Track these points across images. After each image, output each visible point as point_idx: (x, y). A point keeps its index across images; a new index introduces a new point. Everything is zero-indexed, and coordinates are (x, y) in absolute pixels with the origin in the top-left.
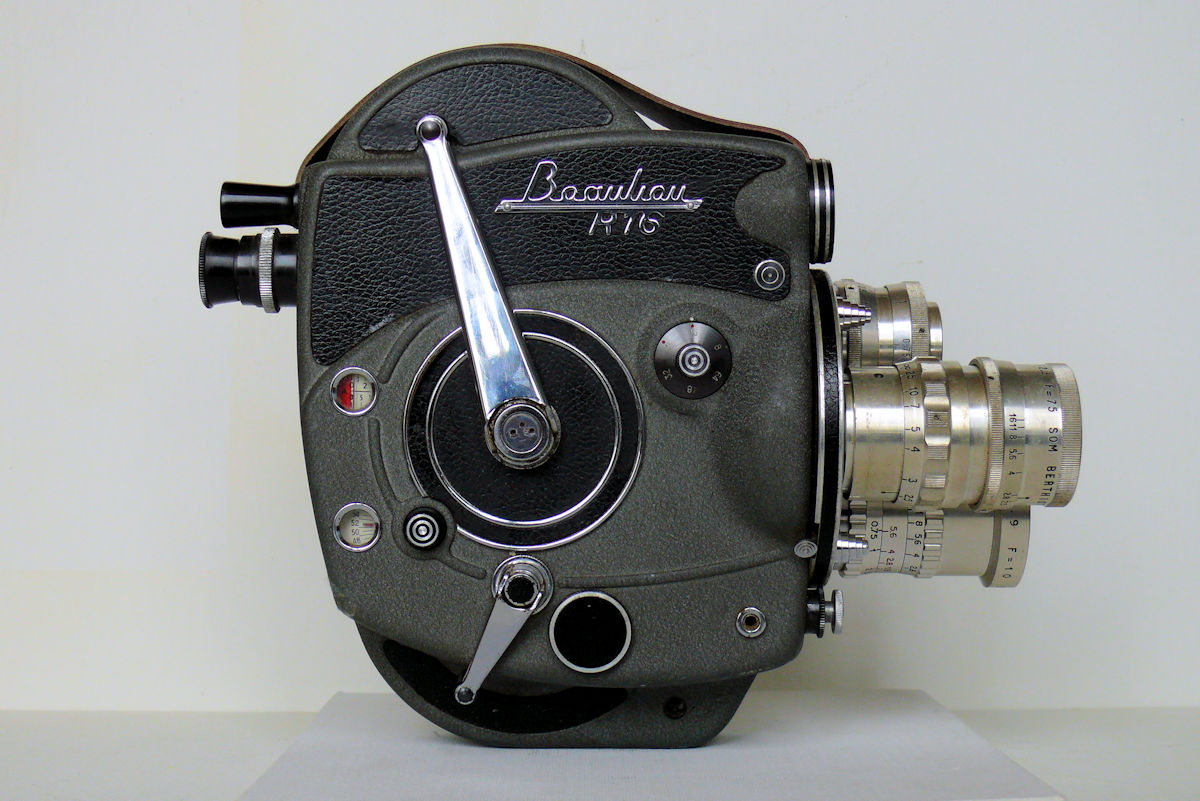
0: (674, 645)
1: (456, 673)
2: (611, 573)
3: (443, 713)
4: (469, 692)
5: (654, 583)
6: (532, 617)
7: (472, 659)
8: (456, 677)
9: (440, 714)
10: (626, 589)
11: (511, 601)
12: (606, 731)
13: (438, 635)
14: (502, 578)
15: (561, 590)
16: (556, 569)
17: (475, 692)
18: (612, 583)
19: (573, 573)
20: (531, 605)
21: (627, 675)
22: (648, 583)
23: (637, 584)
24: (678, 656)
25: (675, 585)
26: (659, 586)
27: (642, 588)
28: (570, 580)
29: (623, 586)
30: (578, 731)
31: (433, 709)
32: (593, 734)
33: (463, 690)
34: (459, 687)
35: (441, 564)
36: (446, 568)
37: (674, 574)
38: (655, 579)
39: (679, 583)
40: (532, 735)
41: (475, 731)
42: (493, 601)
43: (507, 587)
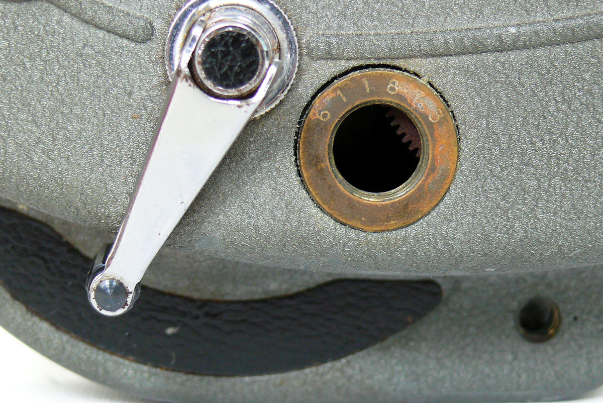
0: (556, 180)
1: (91, 255)
2: (421, 25)
3: (65, 337)
4: (120, 289)
5: (515, 46)
6: (252, 124)
7: (123, 217)
8: (89, 261)
9: (59, 338)
10: (454, 60)
11: (209, 84)
12: (399, 368)
13: (51, 166)
14: (189, 32)
15: (316, 65)
16: (305, 16)
17: (131, 288)
18: (425, 46)
19: (340, 27)
20: (252, 94)
21: (457, 247)
22: (501, 48)
23: (479, 49)
24: (567, 205)
25: (558, 50)
26: (525, 54)
27: (489, 58)
28: (333, 40)
29: (447, 54)
30: (341, 370)
31: (44, 328)
32: (370, 377)
33: (107, 283)
34: (98, 278)
35: (55, 11)
36: (67, 19)
37: (558, 25)
38: (517, 37)
39: (569, 47)
40: (247, 379)
41: (131, 373)
42: (169, 87)
43: (199, 52)
